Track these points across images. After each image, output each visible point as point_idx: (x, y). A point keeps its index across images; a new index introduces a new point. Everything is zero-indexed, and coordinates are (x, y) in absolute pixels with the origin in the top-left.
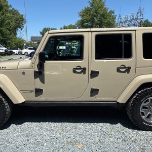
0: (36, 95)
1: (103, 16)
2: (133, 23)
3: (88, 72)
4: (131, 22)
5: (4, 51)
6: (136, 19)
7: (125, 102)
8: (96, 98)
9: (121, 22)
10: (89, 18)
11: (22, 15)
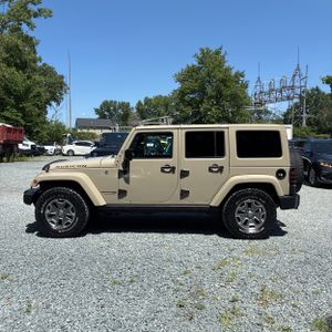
0: (120, 197)
1: (223, 81)
2: (285, 94)
3: (177, 172)
4: (281, 92)
5: (29, 148)
6: (292, 88)
7: (217, 205)
8: (186, 202)
9: (261, 92)
10: (195, 85)
11: (62, 77)
